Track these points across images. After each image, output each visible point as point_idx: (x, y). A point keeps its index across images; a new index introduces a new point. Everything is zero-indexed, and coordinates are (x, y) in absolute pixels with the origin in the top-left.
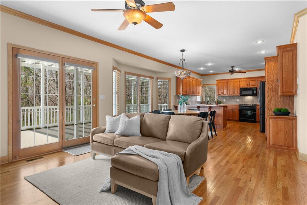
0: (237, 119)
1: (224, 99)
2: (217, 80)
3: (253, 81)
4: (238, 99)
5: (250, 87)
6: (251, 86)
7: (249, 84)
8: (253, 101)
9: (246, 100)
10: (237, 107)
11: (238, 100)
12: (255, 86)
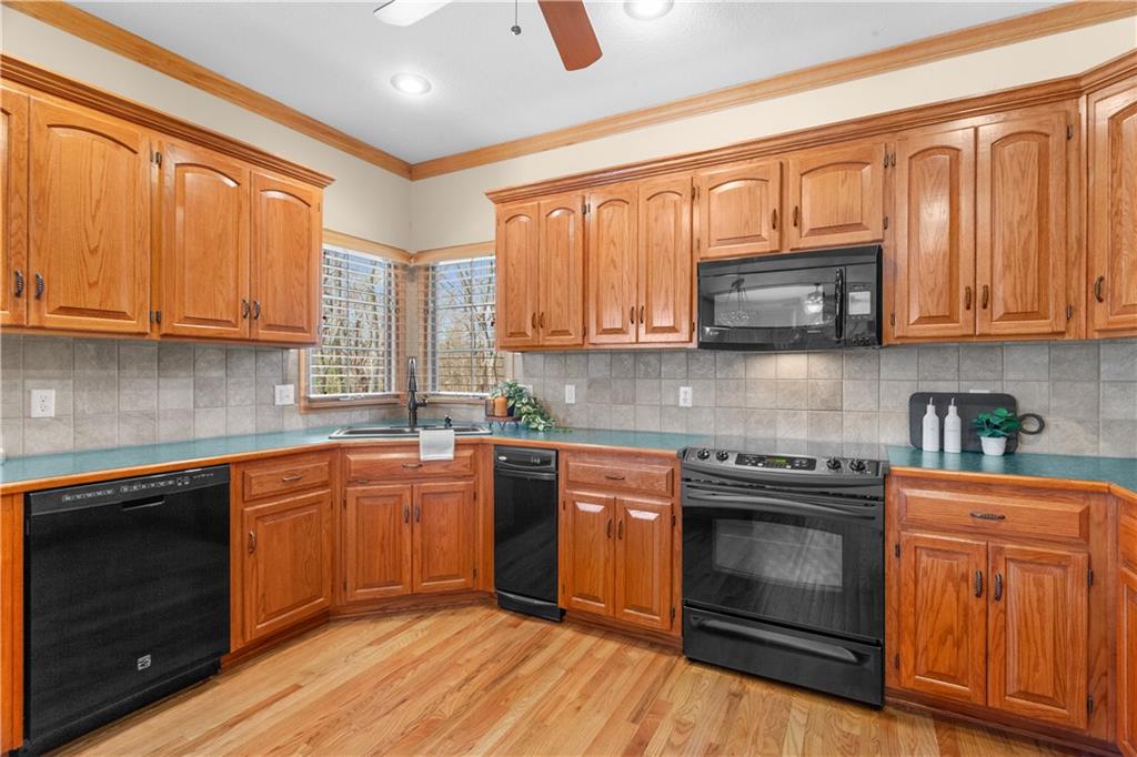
0: (656, 621)
1: (565, 378)
2: (501, 198)
3: (832, 176)
4: (688, 378)
5: (798, 240)
6: (815, 231)
7: (797, 212)
8: (831, 406)
9: (759, 398)
10: (662, 486)
11: (686, 395)
12: (858, 226)
